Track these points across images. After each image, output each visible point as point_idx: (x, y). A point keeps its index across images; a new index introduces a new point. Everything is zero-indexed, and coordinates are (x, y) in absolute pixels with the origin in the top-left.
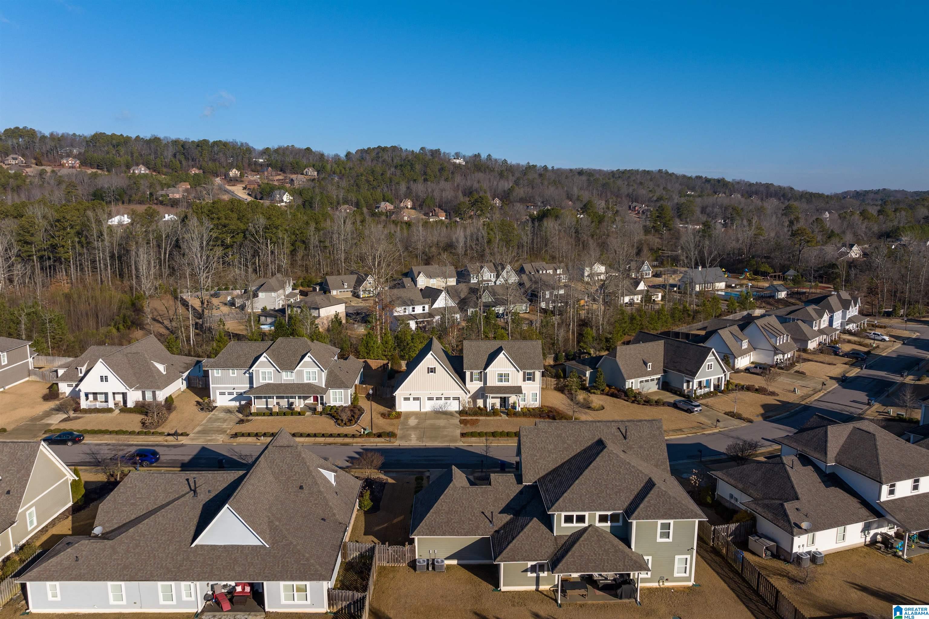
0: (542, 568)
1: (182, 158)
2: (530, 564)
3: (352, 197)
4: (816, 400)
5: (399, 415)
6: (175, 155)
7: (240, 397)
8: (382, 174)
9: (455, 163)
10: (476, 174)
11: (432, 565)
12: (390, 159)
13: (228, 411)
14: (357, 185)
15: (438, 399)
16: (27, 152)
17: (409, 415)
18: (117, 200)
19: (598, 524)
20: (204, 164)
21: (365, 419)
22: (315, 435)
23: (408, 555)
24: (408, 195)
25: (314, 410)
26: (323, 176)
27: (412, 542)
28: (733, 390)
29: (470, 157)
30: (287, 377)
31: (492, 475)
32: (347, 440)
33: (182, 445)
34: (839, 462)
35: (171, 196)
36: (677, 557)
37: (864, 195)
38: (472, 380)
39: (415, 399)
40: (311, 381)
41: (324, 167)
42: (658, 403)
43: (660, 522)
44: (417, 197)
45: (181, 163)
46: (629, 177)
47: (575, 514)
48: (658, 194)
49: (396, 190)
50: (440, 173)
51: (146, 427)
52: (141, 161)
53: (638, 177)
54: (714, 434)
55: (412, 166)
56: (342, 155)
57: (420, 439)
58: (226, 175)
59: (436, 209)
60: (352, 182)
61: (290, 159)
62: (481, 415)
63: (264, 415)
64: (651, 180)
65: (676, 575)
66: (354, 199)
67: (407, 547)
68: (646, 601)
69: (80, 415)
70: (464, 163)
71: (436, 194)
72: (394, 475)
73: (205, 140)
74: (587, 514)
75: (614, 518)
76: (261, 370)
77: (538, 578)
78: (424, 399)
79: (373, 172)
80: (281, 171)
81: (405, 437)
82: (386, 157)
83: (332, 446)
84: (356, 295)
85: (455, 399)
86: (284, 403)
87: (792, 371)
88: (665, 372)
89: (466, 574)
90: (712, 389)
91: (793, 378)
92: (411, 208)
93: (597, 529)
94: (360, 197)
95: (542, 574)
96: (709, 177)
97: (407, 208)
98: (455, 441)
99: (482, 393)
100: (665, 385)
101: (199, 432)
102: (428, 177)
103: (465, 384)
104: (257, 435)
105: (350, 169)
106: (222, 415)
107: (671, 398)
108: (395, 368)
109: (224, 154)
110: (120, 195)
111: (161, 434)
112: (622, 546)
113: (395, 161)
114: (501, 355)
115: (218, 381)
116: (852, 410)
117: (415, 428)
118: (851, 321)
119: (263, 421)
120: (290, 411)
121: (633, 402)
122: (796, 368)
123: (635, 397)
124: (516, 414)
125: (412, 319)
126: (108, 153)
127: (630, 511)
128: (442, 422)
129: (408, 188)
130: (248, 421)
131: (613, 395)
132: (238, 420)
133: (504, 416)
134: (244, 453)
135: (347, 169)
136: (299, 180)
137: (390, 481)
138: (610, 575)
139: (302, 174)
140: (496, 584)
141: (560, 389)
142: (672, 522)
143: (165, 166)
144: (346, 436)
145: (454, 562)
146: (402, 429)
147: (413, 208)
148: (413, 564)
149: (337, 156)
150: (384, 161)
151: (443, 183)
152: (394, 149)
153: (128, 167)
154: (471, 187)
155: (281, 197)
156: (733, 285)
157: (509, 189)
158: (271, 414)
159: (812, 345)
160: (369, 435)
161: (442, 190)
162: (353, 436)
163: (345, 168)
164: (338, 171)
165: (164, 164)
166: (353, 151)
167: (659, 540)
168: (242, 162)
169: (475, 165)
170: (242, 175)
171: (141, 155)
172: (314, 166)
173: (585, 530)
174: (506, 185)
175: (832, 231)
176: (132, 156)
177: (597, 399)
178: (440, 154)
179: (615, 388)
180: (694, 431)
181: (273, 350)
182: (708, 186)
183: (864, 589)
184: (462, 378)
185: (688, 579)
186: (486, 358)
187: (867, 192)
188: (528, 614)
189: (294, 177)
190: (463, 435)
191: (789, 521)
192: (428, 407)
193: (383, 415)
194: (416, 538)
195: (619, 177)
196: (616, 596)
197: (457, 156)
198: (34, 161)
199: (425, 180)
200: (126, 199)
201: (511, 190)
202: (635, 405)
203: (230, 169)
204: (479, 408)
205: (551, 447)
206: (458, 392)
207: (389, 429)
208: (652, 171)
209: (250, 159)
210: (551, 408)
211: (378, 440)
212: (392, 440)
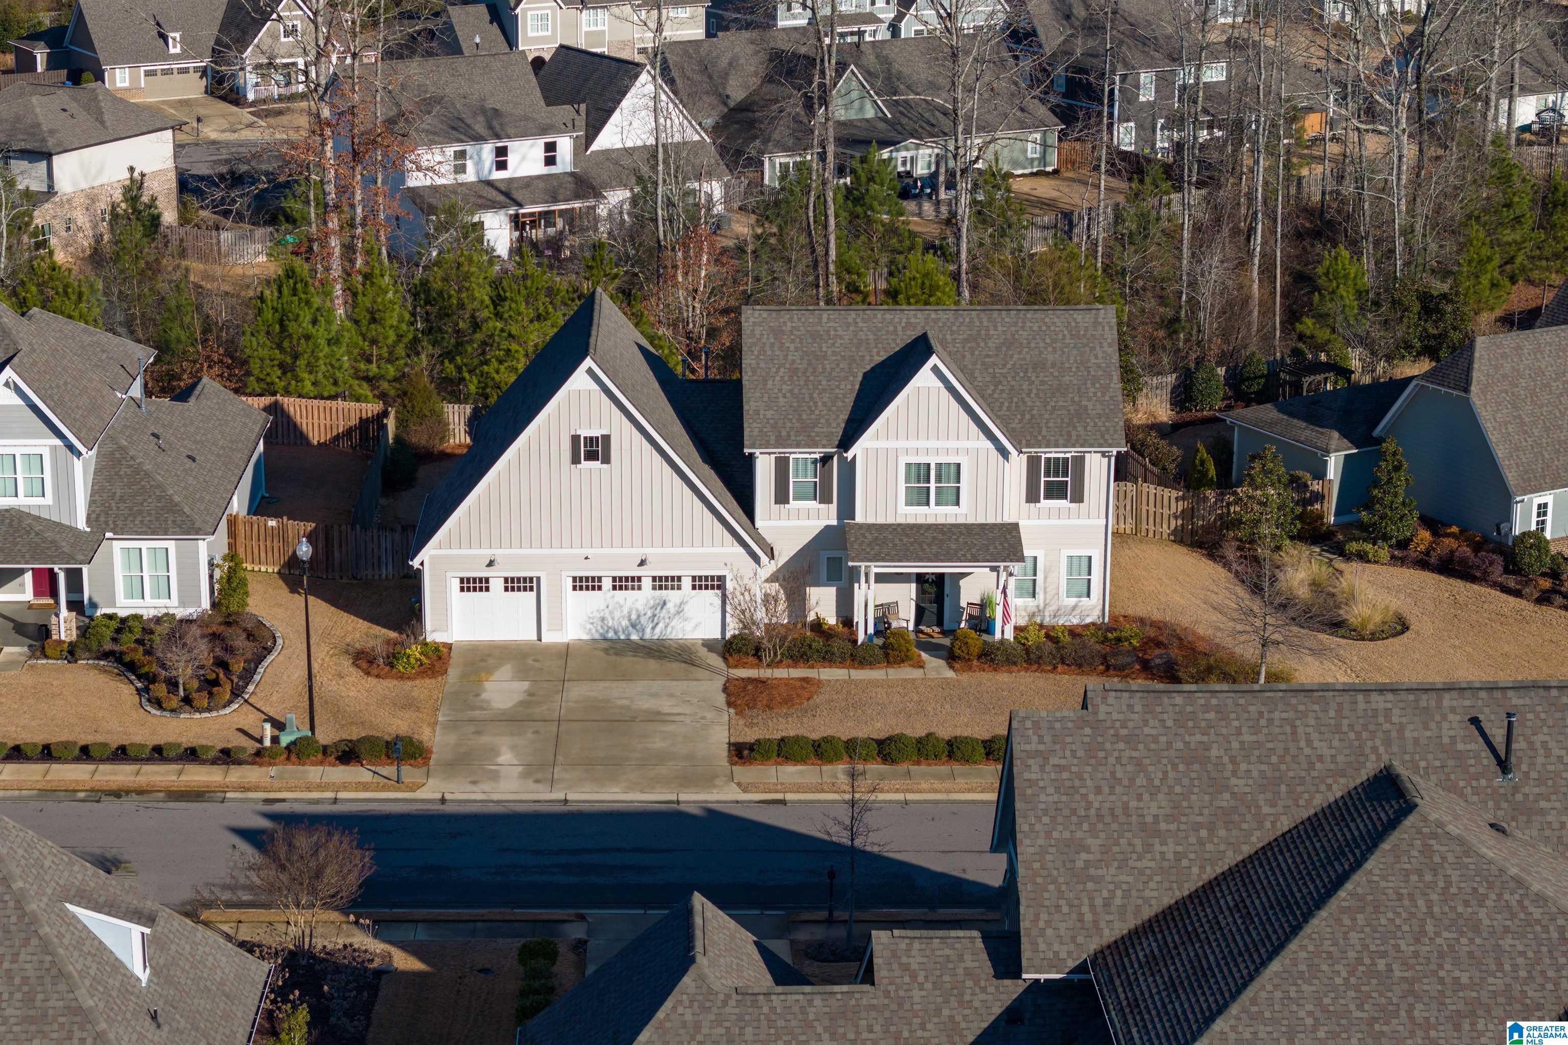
5: (439, 656)
15: (621, 583)
22: (47, 753)
25: (37, 634)
31: (880, 939)
32: (197, 776)
38: (782, 497)
39: (512, 584)
40: (22, 501)
57: (537, 769)
62: (828, 658)
72: (421, 934)
78: (557, 585)
81: (467, 762)
83: (129, 804)
84: (223, 88)
85: (701, 583)
98: (708, 780)
99: (832, 556)
103: (749, 512)
108: (419, 437)
117: (514, 719)
121: (1544, 599)
124: (992, 656)
125: (495, 205)
131: (1448, 566)
133: (936, 666)
137: (403, 961)
141: (1203, 539)
144: (192, 755)
146: (454, 724)
160: (297, 752)
162: (227, 757)
177: (1373, 587)
184: (740, 481)
186: (849, 388)
190: (741, 752)
192: (574, 620)
193: (363, 659)
202: (1554, 613)
204: (818, 626)
205: (1154, 808)
206: (717, 549)
207: (394, 724)
210: (1158, 625)
211: (339, 773)
212: (409, 773)
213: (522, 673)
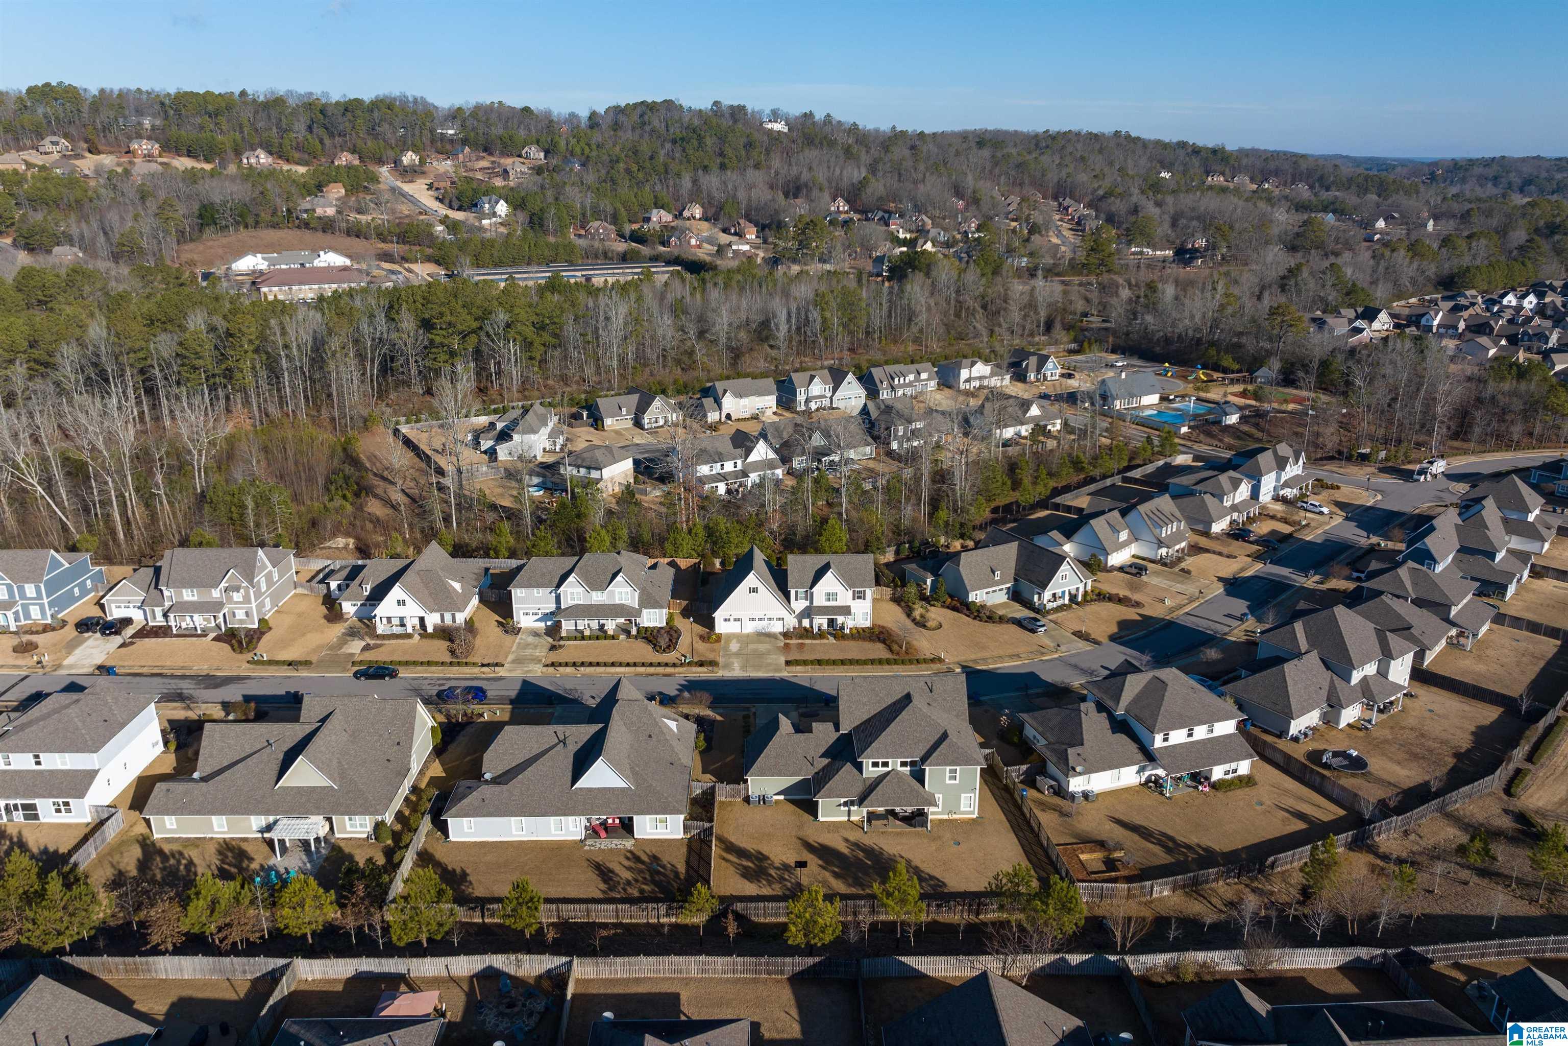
0: (852, 803)
1: (322, 132)
2: (843, 800)
3: (606, 205)
4: (1187, 613)
5: (719, 637)
6: (310, 129)
7: (546, 617)
8: (652, 158)
9: (771, 130)
10: (807, 151)
11: (763, 799)
12: (663, 125)
13: (535, 634)
14: (612, 180)
15: (760, 619)
16: (72, 130)
17: (730, 637)
18: (238, 223)
19: (899, 768)
20: (360, 143)
21: (684, 642)
22: (635, 665)
23: (743, 792)
24: (696, 196)
25: (628, 633)
26: (554, 162)
27: (746, 781)
28: (1092, 600)
29: (796, 118)
30: (597, 598)
31: (814, 724)
32: (669, 670)
33: (501, 678)
34: (1127, 711)
35: (319, 211)
36: (963, 795)
37: (1466, 170)
38: (797, 599)
39: (735, 620)
40: (623, 602)
41: (554, 144)
42: (1002, 620)
43: (948, 768)
44: (710, 197)
45: (321, 141)
46: (1063, 147)
47: (880, 761)
48: (1107, 183)
49: (675, 186)
50: (747, 152)
51: (457, 657)
52: (257, 140)
53: (1079, 146)
54: (1051, 660)
55: (700, 138)
56: (584, 114)
57: (743, 668)
58: (397, 162)
59: (742, 221)
60: (603, 172)
61: (497, 131)
62: (807, 638)
63: (576, 639)
64: (1100, 151)
65: (962, 809)
66: (609, 209)
67: (742, 786)
68: (935, 829)
69: (379, 642)
70: (786, 130)
71: (741, 195)
72: (721, 711)
73: (356, 100)
74: (890, 761)
75: (913, 764)
76: (570, 590)
77: (849, 811)
78: (746, 621)
79: (636, 153)
80: (485, 150)
81: (727, 666)
82: (656, 123)
83: (654, 678)
84: (638, 423)
85: (778, 619)
86: (595, 624)
87: (1177, 569)
88: (1016, 580)
89: (792, 807)
90: (1067, 602)
91: (1174, 581)
92: (700, 219)
93: (898, 773)
94: (619, 205)
95: (852, 808)
96: (1200, 143)
97: (694, 218)
98: (780, 671)
99: (808, 612)
100: (1016, 595)
101: (513, 662)
102: (726, 161)
103: (789, 601)
104: (574, 664)
105: (598, 146)
106: (530, 639)
107: (1021, 612)
108: (709, 570)
109: (391, 124)
110: (241, 216)
111: (474, 664)
112: (917, 785)
113: (672, 131)
114: (829, 574)
115: (522, 601)
116: (1219, 627)
117: (737, 654)
118: (1286, 484)
119: (576, 647)
120: (602, 633)
121: (975, 618)
122: (1183, 565)
123: (978, 611)
124: (844, 637)
125: (721, 481)
126: (202, 128)
127: (924, 759)
128: (763, 647)
129: (695, 182)
130: (561, 647)
131: (954, 609)
132: (549, 646)
133: (831, 638)
134: (568, 687)
135: (594, 147)
136: (517, 168)
137: (719, 718)
138: (909, 809)
139: (520, 156)
140: (816, 816)
141: (897, 600)
142: (958, 768)
143: (297, 148)
144: (666, 665)
145: (782, 797)
146: (724, 656)
147: (705, 218)
148: (747, 799)
149: (573, 116)
150: (653, 131)
151: (751, 174)
152: (669, 104)
153: (238, 153)
154: (798, 178)
155: (493, 207)
156: (1172, 397)
157: (860, 182)
158: (583, 638)
159: (1218, 527)
160: (690, 664)
161: (750, 187)
162: (674, 665)
163: (589, 145)
164: (578, 150)
165: (294, 144)
166: (601, 110)
167: (948, 782)
168: (421, 136)
169: (804, 134)
170: (422, 161)
171: (256, 130)
172: (538, 142)
173: (889, 773)
174: (854, 174)
175: (1354, 285)
176: (242, 132)
177: (936, 614)
178: (746, 114)
179: (958, 601)
180: (1032, 656)
181: (581, 569)
182: (1196, 161)
183: (1119, 822)
184: (787, 596)
185: (973, 813)
186: (812, 575)
187: (1471, 162)
188: (840, 839)
189: (507, 162)
190: (788, 663)
191: (1068, 764)
192: (750, 628)
193: (702, 638)
194: (749, 779)
195: (1047, 147)
196: (911, 825)
197: (775, 116)
198: (85, 146)
199: (723, 167)
200: (250, 220)
201: (863, 183)
202: (977, 622)
203: (404, 150)
204: (805, 628)
205: (865, 700)
206: (782, 612)
207: (711, 656)
208: (1104, 134)
209: (432, 131)
210: (883, 627)
211: (700, 669)
212: (715, 669)
213: (738, 641)
